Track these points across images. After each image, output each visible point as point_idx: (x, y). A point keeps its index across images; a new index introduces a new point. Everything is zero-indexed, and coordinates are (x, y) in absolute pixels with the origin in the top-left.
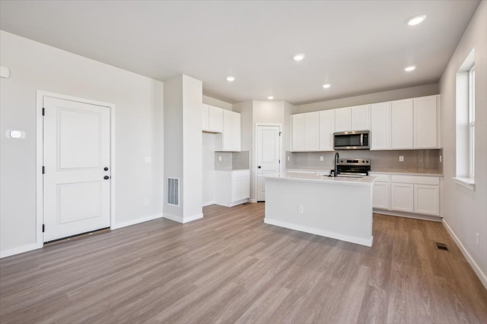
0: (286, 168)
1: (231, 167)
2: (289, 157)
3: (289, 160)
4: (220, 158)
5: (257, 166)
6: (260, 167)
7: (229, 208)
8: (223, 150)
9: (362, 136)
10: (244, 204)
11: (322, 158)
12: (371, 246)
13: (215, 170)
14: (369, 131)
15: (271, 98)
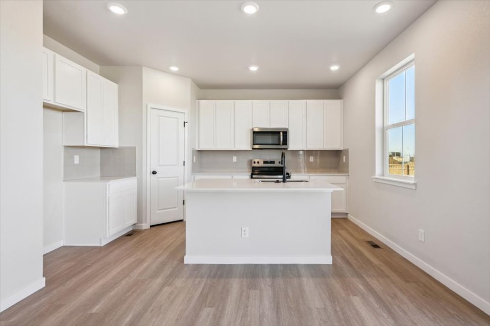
0: (192, 172)
1: (99, 175)
2: (195, 157)
3: (195, 161)
4: (77, 160)
5: (149, 171)
6: (154, 173)
7: (100, 247)
8: (86, 145)
9: (281, 134)
10: (129, 235)
11: (235, 159)
12: (331, 263)
13: (64, 181)
14: (287, 129)
15: (174, 69)
